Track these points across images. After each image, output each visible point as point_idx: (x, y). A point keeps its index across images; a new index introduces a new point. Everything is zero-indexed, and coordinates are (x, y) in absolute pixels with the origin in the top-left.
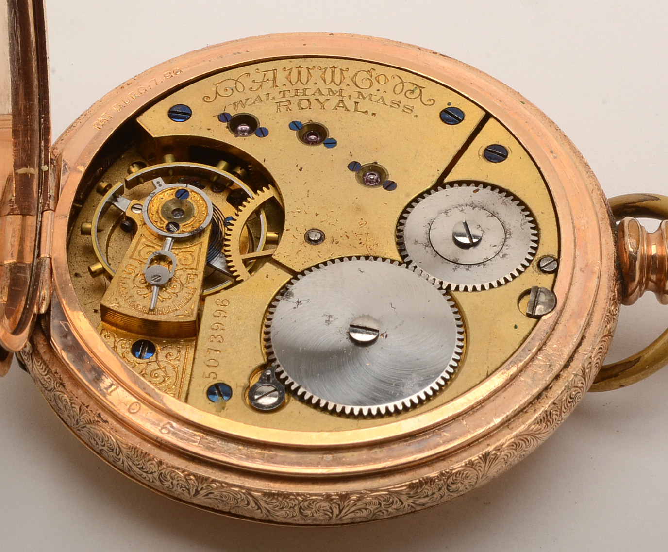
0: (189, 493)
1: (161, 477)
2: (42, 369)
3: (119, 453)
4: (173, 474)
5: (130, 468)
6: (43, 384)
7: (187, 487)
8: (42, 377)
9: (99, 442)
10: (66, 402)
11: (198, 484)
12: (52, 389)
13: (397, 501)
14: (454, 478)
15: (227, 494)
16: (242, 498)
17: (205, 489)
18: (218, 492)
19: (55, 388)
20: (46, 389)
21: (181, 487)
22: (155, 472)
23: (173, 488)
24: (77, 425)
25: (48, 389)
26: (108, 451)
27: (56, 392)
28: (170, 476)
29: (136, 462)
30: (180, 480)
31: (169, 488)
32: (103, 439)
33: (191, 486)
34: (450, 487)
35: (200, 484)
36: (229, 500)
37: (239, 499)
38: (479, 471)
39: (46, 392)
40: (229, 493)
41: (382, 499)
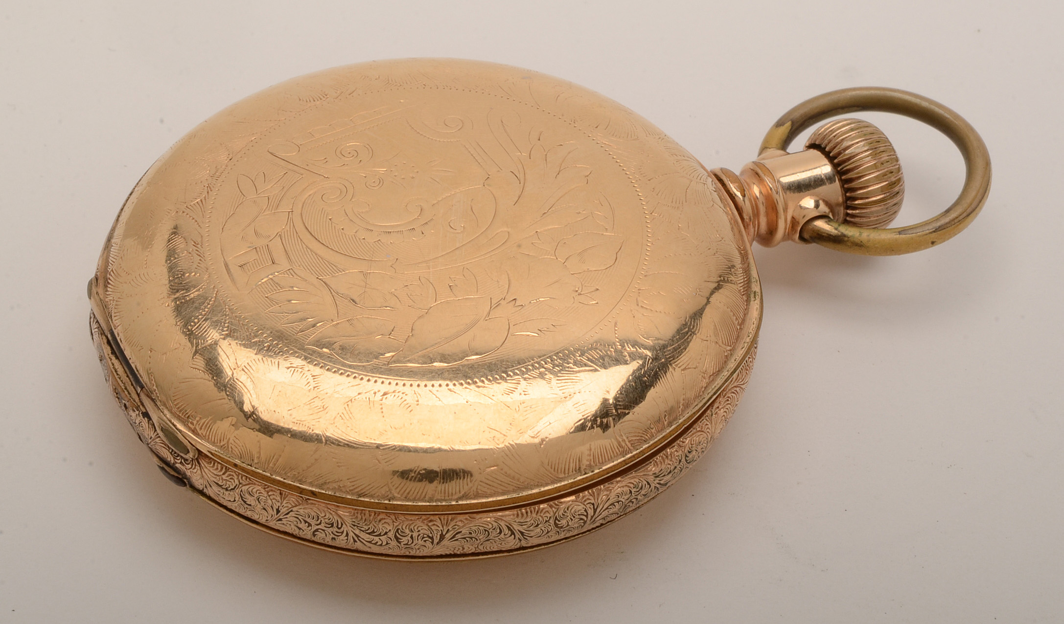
0: (432, 543)
1: (397, 534)
2: (217, 469)
3: (342, 524)
4: (412, 527)
5: (356, 539)
6: (221, 486)
7: (431, 535)
8: (218, 478)
10: (259, 493)
11: (443, 527)
12: (237, 485)
13: (645, 485)
14: (690, 446)
15: (477, 527)
16: (494, 528)
18: (467, 529)
19: (240, 483)
20: (227, 489)
21: (423, 538)
22: (390, 530)
23: (413, 542)
24: (277, 514)
25: (230, 489)
26: (325, 529)
27: (243, 487)
28: (409, 528)
29: (365, 527)
30: (421, 529)
31: (407, 544)
32: (318, 517)
33: (435, 532)
34: (688, 457)
35: (445, 527)
36: (479, 535)
37: (490, 529)
38: (708, 434)
39: (227, 493)
40: (479, 526)
41: (632, 486)
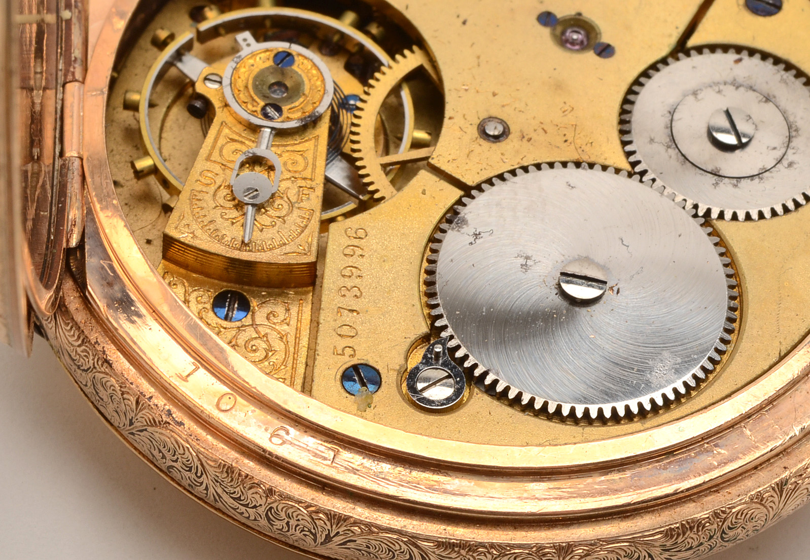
0: (315, 540)
1: (269, 512)
2: (74, 335)
3: (202, 474)
4: (290, 511)
5: (217, 498)
6: (73, 360)
7: (313, 531)
8: (72, 348)
9: (169, 456)
10: (113, 390)
11: (332, 527)
12: (90, 367)
13: (645, 556)
14: (734, 520)
15: (378, 542)
16: (402, 551)
17: (342, 535)
18: (364, 540)
19: (95, 368)
20: (79, 368)
21: (303, 531)
22: (261, 505)
23: (288, 531)
24: (130, 426)
25: (82, 368)
26: (181, 470)
27: (97, 374)
28: (286, 512)
29: (230, 489)
30: (302, 519)
31: (281, 530)
32: (175, 452)
33: (320, 529)
34: (725, 534)
35: (334, 527)
36: (379, 552)
37: (396, 551)
38: (770, 509)
39: (79, 372)
40: (382, 542)
41: (623, 553)
